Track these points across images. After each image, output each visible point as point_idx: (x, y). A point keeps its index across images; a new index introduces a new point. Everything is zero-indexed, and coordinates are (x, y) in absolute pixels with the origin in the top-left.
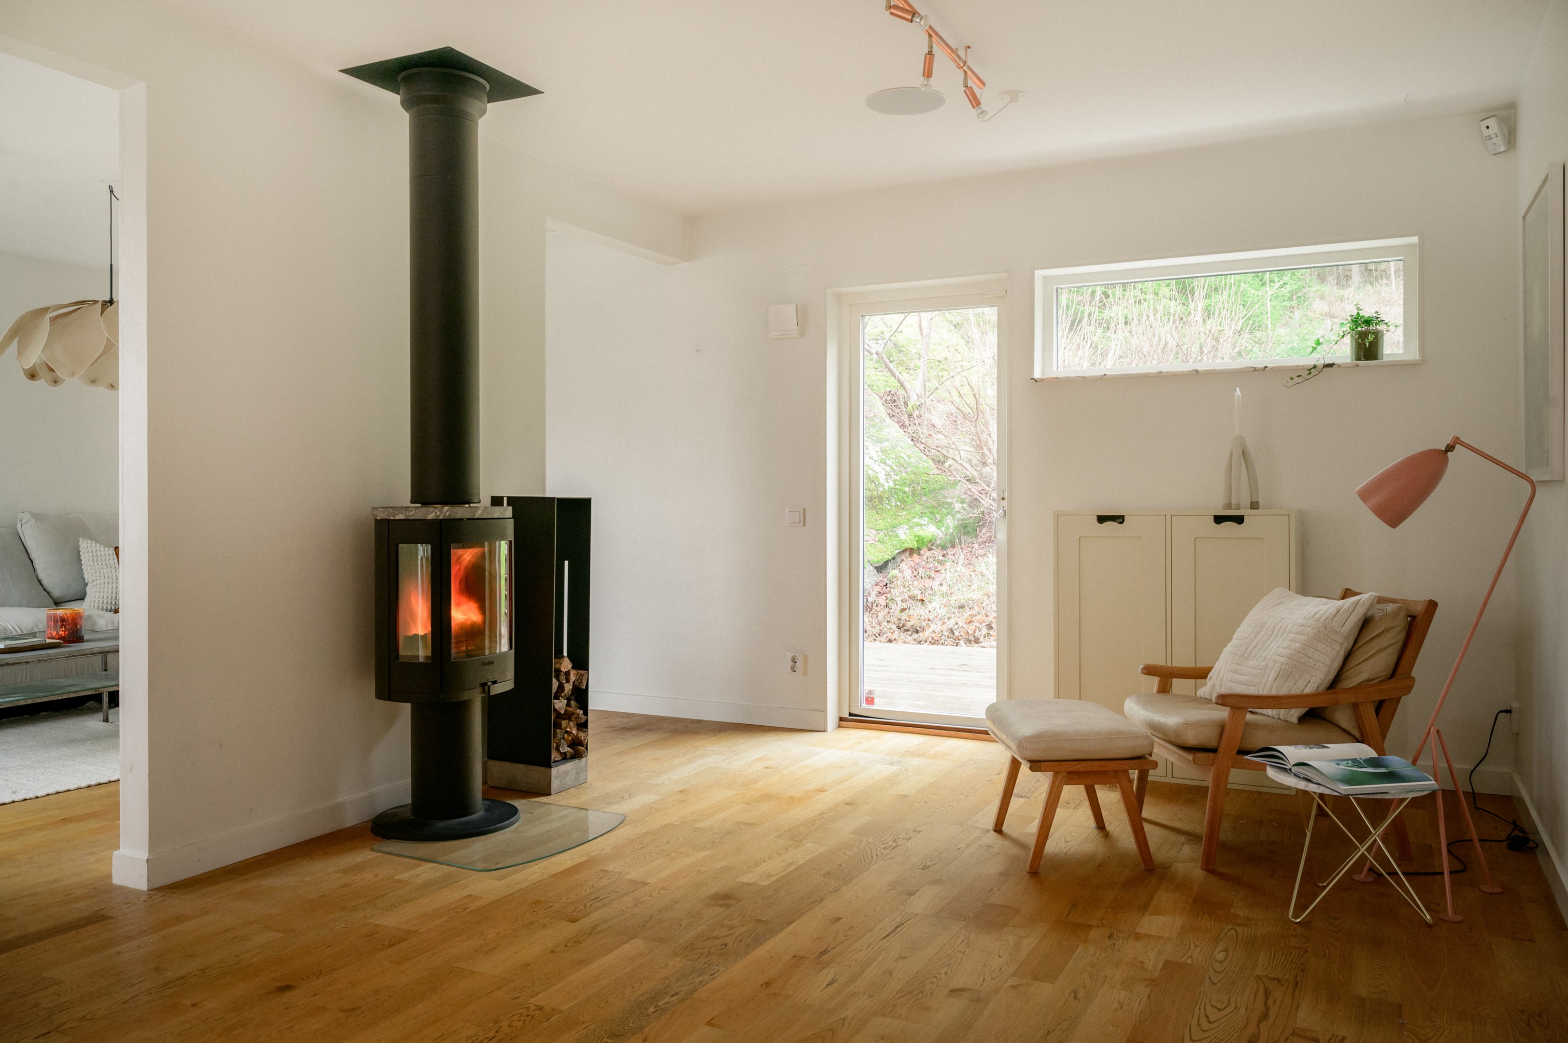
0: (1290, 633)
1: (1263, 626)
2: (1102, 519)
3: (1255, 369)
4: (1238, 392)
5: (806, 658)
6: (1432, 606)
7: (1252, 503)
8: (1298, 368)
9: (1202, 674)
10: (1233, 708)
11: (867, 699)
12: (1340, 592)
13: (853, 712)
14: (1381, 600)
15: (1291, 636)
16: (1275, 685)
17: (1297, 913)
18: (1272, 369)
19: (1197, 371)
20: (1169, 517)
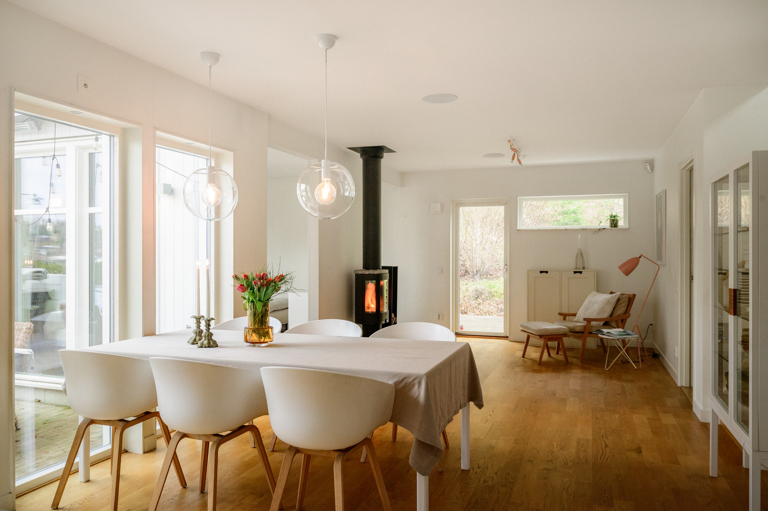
0: (599, 303)
1: (591, 302)
2: (541, 272)
3: (583, 229)
4: (579, 236)
5: (443, 315)
6: (634, 295)
7: (583, 267)
8: (595, 229)
9: (575, 315)
10: (587, 321)
11: (461, 328)
12: (609, 292)
13: (457, 332)
14: (622, 294)
15: (600, 304)
16: (596, 316)
17: (607, 368)
18: (588, 229)
19: (567, 229)
20: (561, 272)
